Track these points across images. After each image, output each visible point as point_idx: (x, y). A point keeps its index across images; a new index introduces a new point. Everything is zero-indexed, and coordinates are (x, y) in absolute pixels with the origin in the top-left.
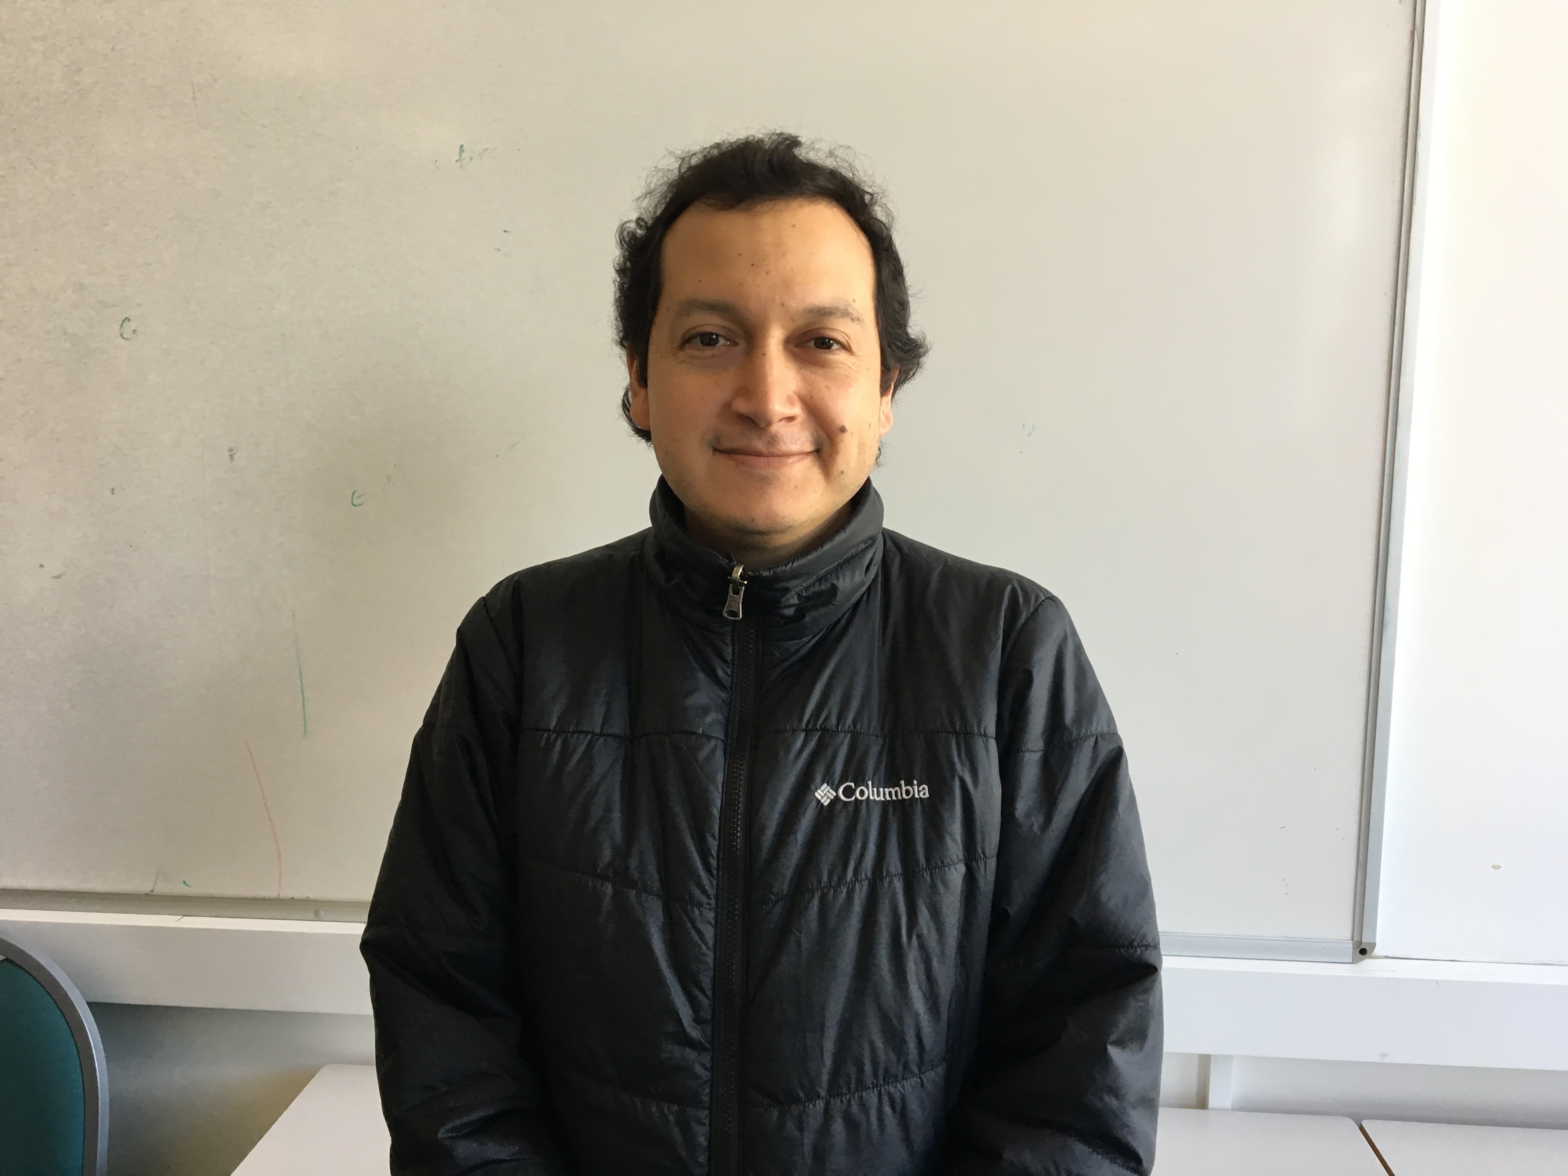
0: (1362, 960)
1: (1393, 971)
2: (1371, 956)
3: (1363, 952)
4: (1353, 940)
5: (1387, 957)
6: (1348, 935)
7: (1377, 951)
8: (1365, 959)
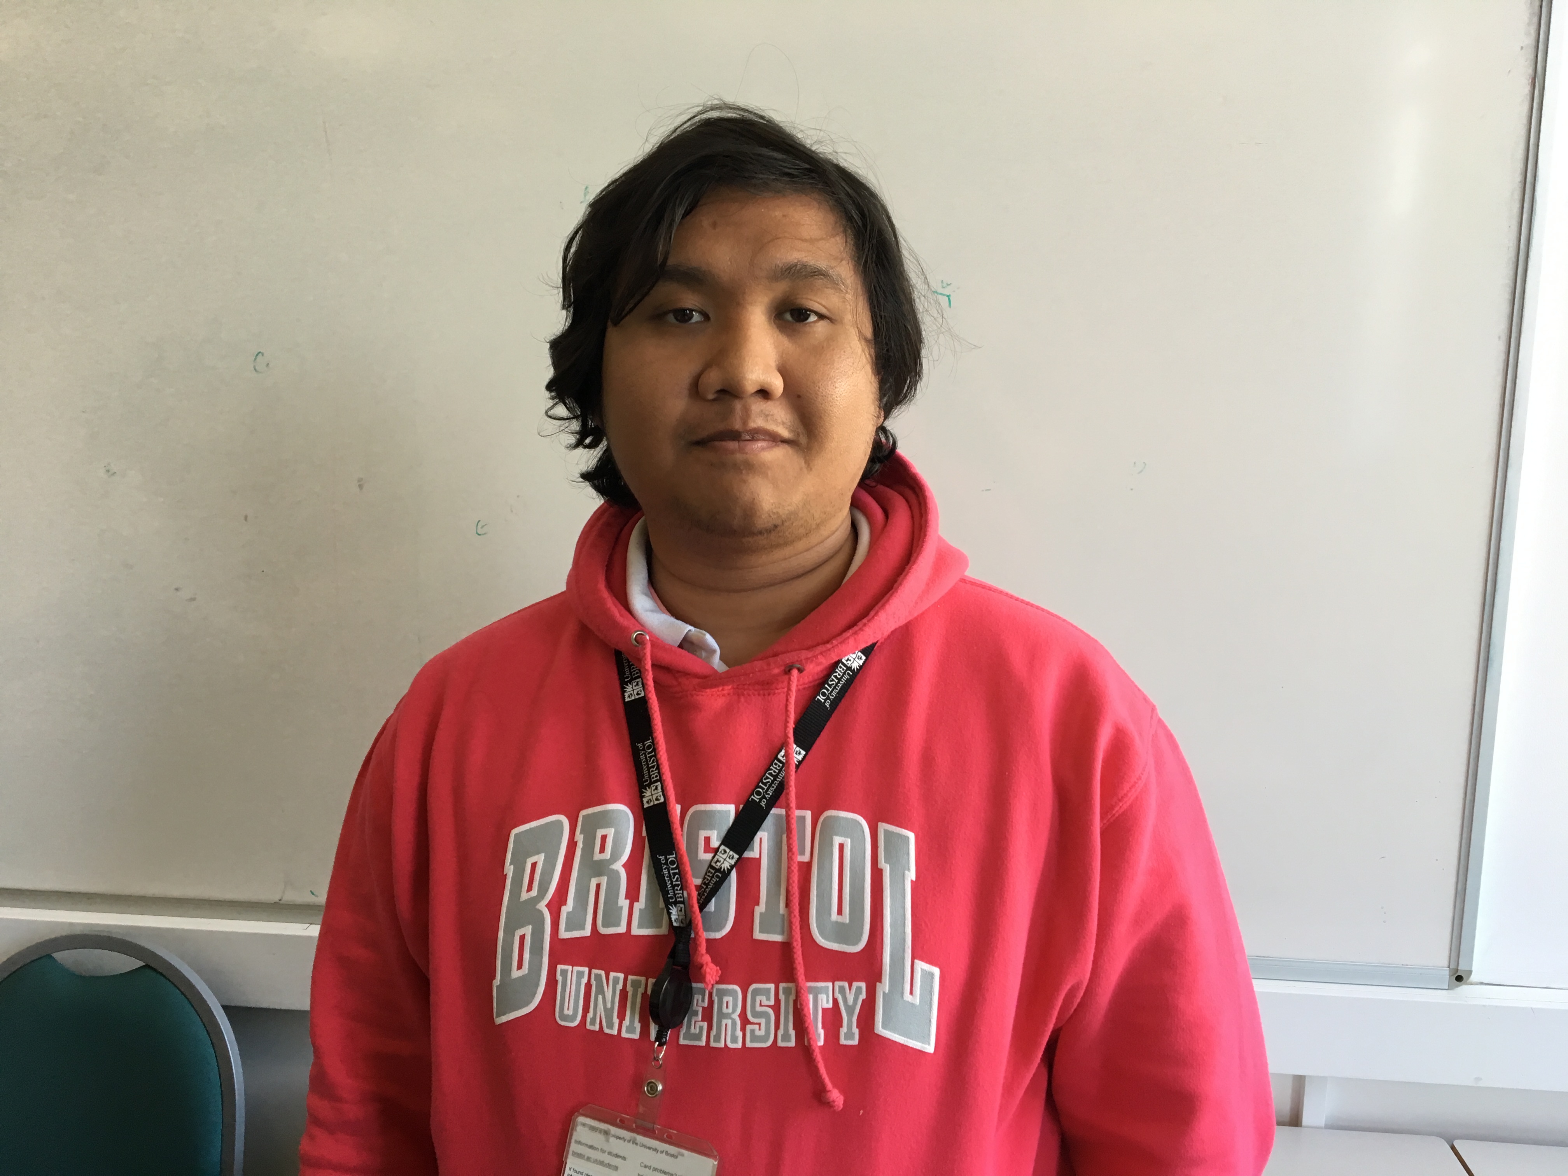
0: (1458, 986)
1: (1489, 998)
2: (1468, 982)
3: (1459, 979)
4: (1449, 967)
5: (1482, 983)
6: (1446, 963)
7: (1474, 978)
8: (1461, 985)
